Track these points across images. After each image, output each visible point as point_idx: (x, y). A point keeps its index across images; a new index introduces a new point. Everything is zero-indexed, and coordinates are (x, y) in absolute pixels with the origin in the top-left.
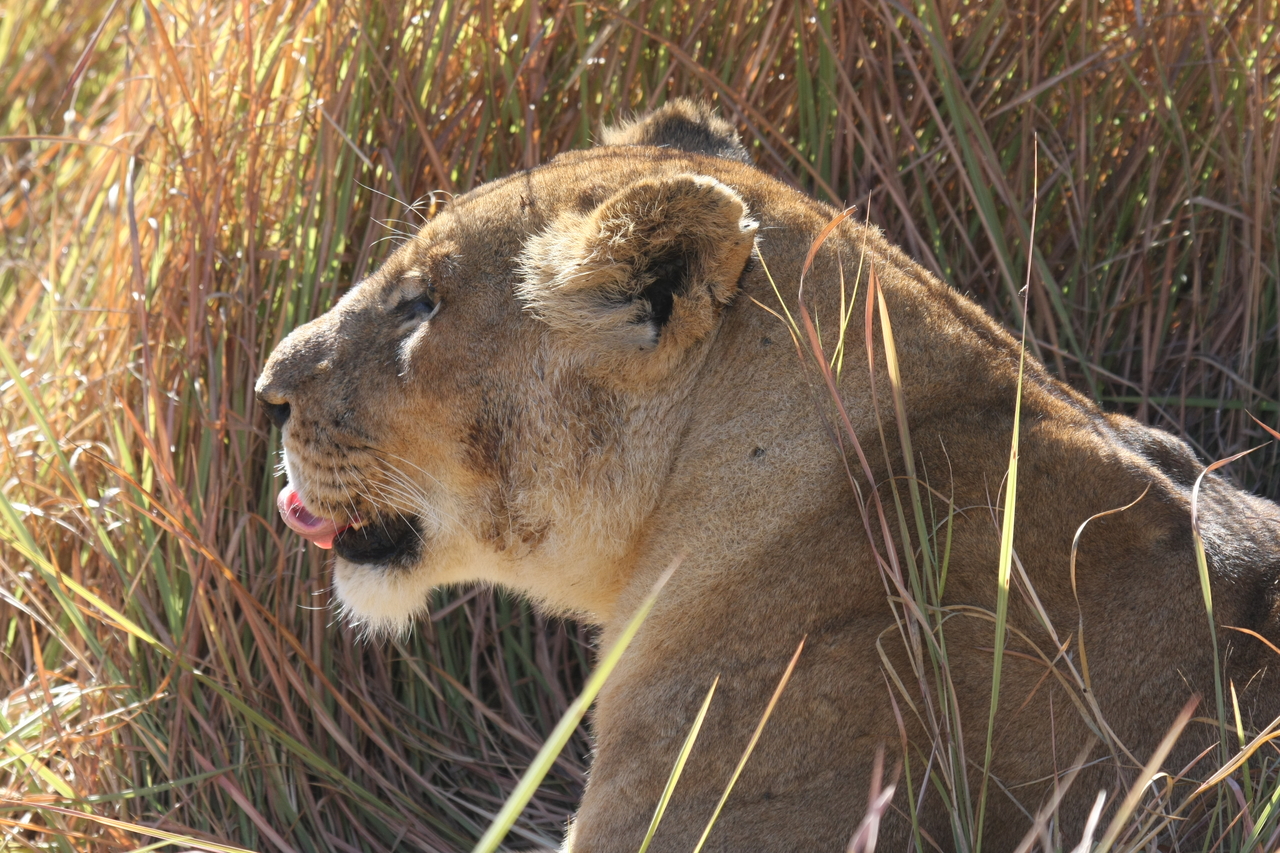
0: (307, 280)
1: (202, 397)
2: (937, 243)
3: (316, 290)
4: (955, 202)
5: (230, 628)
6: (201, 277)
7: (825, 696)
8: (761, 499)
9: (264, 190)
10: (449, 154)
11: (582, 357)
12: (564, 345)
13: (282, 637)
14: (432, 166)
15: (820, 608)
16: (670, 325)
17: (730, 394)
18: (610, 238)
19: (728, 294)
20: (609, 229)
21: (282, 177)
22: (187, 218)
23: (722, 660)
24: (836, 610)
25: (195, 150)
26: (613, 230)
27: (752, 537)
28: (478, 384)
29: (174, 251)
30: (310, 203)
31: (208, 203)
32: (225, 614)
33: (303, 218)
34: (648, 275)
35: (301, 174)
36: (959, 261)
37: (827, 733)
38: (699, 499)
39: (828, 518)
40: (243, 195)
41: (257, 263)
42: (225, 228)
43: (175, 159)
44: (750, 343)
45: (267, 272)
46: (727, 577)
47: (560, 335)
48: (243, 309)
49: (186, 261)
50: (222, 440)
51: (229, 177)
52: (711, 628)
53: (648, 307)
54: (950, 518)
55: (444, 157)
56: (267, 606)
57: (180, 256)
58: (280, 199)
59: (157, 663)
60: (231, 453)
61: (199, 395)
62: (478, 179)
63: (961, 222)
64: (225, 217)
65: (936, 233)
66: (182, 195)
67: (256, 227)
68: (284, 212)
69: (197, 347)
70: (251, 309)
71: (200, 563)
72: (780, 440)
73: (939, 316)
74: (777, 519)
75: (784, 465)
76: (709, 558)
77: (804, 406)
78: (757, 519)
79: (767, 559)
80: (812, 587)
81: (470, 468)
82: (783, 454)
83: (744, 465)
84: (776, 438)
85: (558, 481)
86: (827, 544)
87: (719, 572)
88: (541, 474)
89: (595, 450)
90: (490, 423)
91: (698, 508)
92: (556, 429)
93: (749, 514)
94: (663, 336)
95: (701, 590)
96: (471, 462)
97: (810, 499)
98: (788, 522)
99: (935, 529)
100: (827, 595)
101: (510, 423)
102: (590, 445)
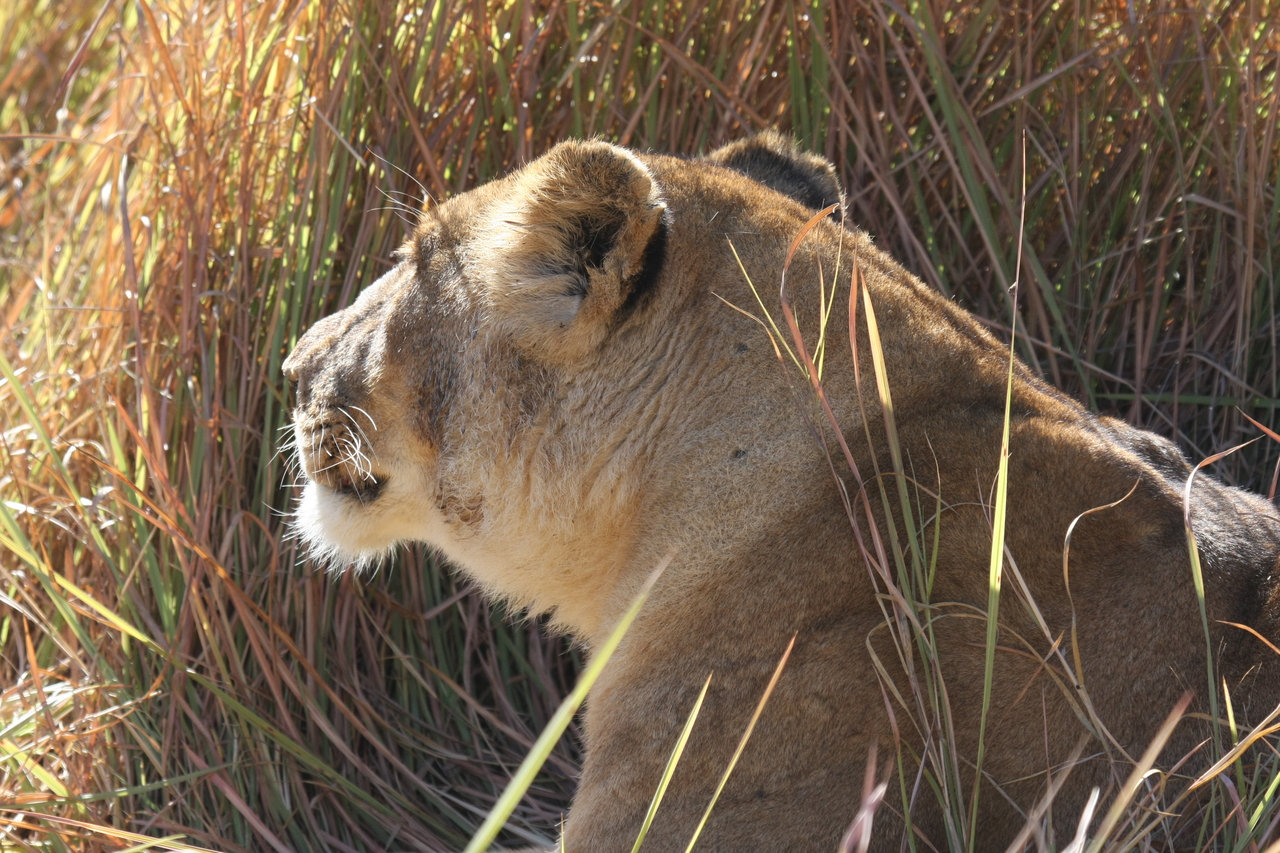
0: (300, 278)
1: (195, 395)
2: (930, 241)
3: (309, 288)
4: (947, 199)
5: (223, 627)
6: (194, 276)
7: (816, 694)
8: (744, 497)
9: (257, 188)
10: (442, 152)
12: (498, 308)
13: (275, 635)
14: (425, 163)
15: (809, 606)
17: (707, 400)
21: (275, 175)
22: (180, 217)
23: (712, 660)
24: (826, 608)
25: (188, 148)
27: (737, 535)
28: (428, 345)
29: (166, 250)
30: (303, 201)
31: (201, 201)
32: (218, 612)
33: (296, 216)
35: (294, 172)
36: (952, 259)
37: (819, 732)
38: (681, 500)
39: (814, 515)
40: (236, 193)
41: (250, 261)
42: (218, 226)
43: (167, 157)
44: (722, 349)
45: (260, 270)
46: (714, 575)
48: (236, 307)
49: (179, 260)
50: (215, 438)
51: (222, 175)
52: (700, 628)
54: (938, 515)
55: (437, 155)
56: (260, 604)
57: (173, 254)
58: (273, 197)
59: (150, 662)
60: (224, 451)
61: (192, 393)
62: (471, 177)
63: (954, 219)
64: (218, 216)
65: (929, 230)
66: (174, 193)
67: (249, 225)
68: (277, 210)
69: (190, 345)
70: (245, 307)
71: (193, 562)
72: (761, 441)
73: (923, 317)
74: (761, 517)
75: (766, 464)
76: (694, 558)
77: (784, 408)
78: (741, 518)
79: (754, 558)
80: (800, 585)
81: (420, 437)
82: (764, 455)
83: (726, 466)
84: (757, 439)
85: (484, 446)
86: (814, 542)
87: (706, 571)
88: (469, 438)
89: (525, 419)
90: (435, 386)
91: (681, 509)
92: (484, 392)
93: (733, 513)
94: (580, 309)
95: (688, 590)
96: (420, 431)
97: (793, 497)
98: (773, 521)
99: (923, 527)
100: (815, 592)
101: (450, 386)
102: (521, 414)
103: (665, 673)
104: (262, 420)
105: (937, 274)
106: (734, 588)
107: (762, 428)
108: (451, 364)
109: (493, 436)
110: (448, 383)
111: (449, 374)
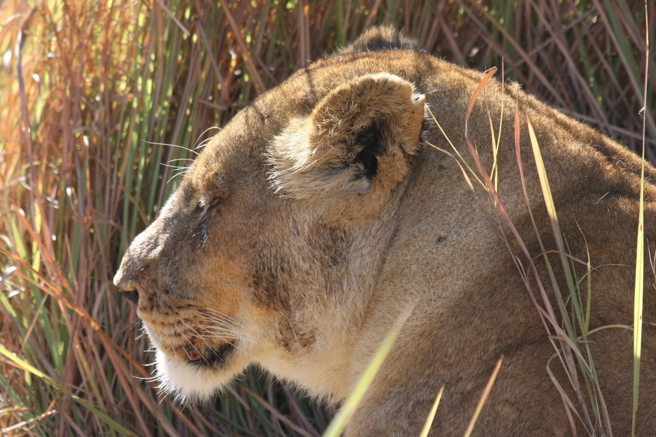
0: (146, 115)
1: (73, 200)
2: (592, 79)
3: (153, 123)
4: (603, 49)
5: (97, 364)
6: (71, 116)
7: (507, 401)
8: (447, 269)
9: (114, 53)
10: (244, 24)
11: (321, 211)
12: (307, 207)
13: (134, 368)
14: (232, 32)
15: (498, 340)
16: (377, 176)
17: (420, 207)
18: (327, 132)
19: (414, 148)
21: (127, 44)
22: (60, 73)
23: (432, 382)
24: (510, 341)
25: (65, 25)
26: (329, 126)
27: (444, 295)
29: (51, 97)
30: (148, 60)
31: (75, 64)
32: (93, 354)
33: (143, 72)
35: (140, 41)
36: (607, 91)
38: (403, 276)
39: (498, 278)
40: (100, 57)
41: (111, 104)
42: (87, 80)
43: (51, 32)
44: (430, 171)
45: (118, 111)
46: (430, 324)
47: (303, 202)
48: (101, 139)
49: (60, 104)
50: (88, 230)
51: (89, 44)
52: (423, 361)
53: (361, 167)
54: (589, 274)
55: (241, 27)
56: (123, 346)
57: (56, 101)
58: (126, 59)
59: (46, 390)
60: (95, 239)
61: (70, 199)
62: (265, 41)
63: (608, 63)
64: (87, 73)
65: (591, 71)
66: (56, 58)
67: (110, 80)
68: (129, 68)
69: (69, 165)
70: (107, 138)
71: (74, 319)
72: (456, 229)
73: (564, 138)
74: (461, 282)
75: (461, 245)
76: (415, 314)
77: (471, 205)
78: (446, 283)
79: (457, 310)
80: (491, 326)
81: (258, 305)
82: (459, 238)
83: (433, 249)
84: (453, 228)
85: (316, 298)
86: (499, 296)
87: (424, 322)
88: (308, 297)
89: (332, 269)
90: (267, 272)
91: (404, 281)
92: (312, 264)
93: (440, 281)
94: (374, 183)
95: (412, 336)
96: (258, 301)
97: (482, 266)
98: (469, 284)
99: (578, 283)
100: (502, 331)
101: (282, 269)
102: (330, 266)
103: (399, 393)
104: (121, 217)
105: (597, 102)
106: (445, 331)
107: (457, 220)
108: (278, 255)
109: (319, 289)
110: (280, 268)
111: (279, 262)
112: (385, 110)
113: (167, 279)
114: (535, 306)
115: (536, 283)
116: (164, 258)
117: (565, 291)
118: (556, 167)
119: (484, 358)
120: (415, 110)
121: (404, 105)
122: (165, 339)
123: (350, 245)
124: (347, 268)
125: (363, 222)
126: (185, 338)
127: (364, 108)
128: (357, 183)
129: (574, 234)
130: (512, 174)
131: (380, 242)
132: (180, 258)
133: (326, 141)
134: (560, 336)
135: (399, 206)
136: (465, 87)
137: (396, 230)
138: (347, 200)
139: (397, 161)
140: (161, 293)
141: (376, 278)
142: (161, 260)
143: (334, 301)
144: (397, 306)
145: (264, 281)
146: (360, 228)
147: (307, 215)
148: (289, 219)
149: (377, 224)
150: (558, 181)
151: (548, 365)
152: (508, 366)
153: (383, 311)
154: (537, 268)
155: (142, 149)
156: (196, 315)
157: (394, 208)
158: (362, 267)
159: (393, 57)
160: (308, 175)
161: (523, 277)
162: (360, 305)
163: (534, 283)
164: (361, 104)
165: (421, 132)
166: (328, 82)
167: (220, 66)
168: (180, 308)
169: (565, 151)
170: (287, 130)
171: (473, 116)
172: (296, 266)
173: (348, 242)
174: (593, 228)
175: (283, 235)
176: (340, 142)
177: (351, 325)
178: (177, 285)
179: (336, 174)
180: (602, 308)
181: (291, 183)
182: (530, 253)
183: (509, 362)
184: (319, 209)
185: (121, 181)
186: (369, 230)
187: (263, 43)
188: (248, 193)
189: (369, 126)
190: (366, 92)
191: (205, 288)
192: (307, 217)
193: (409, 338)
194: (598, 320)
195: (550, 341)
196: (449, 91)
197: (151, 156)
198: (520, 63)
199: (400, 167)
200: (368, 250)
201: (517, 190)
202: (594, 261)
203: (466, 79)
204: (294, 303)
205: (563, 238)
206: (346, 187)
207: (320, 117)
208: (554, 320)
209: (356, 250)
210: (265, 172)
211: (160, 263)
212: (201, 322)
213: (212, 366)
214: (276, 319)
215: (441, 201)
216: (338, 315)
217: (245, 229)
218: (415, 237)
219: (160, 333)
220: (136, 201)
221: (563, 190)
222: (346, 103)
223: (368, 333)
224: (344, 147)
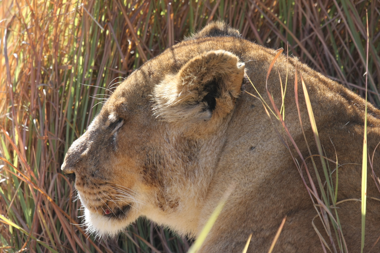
0: (79, 77)
1: (37, 127)
2: (337, 56)
3: (83, 81)
4: (344, 39)
5: (51, 221)
6: (36, 78)
8: (255, 166)
9: (61, 41)
10: (136, 24)
11: (182, 129)
12: (175, 127)
14: (129, 29)
15: (284, 207)
16: (216, 110)
17: (240, 129)
18: (187, 84)
19: (238, 94)
20: (186, 80)
21: (68, 36)
22: (29, 53)
23: (246, 231)
24: (291, 208)
25: (32, 25)
26: (188, 80)
27: (253, 181)
28: (144, 149)
29: (24, 67)
30: (80, 45)
31: (38, 47)
32: (49, 215)
33: (77, 52)
34: (204, 92)
35: (76, 34)
36: (346, 63)
38: (230, 169)
39: (285, 171)
40: (52, 43)
41: (59, 71)
42: (45, 57)
43: (24, 29)
44: (246, 107)
45: (63, 74)
46: (245, 197)
47: (172, 124)
48: (53, 91)
49: (29, 71)
50: (46, 144)
51: (46, 36)
52: (240, 218)
53: (206, 104)
54: (337, 169)
55: (134, 26)
56: (66, 211)
57: (27, 69)
58: (68, 45)
59: (21, 236)
60: (50, 149)
61: (35, 126)
62: (148, 34)
63: (347, 46)
64: (45, 53)
65: (337, 51)
66: (27, 44)
67: (58, 56)
68: (69, 50)
69: (35, 106)
70: (57, 90)
71: (38, 195)
72: (261, 142)
73: (324, 90)
74: (263, 173)
75: (264, 152)
76: (236, 191)
77: (270, 128)
78: (255, 174)
79: (261, 189)
80: (280, 199)
81: (146, 184)
82: (263, 148)
83: (247, 154)
84: (259, 141)
85: (179, 180)
86: (285, 181)
87: (241, 196)
88: (174, 179)
89: (189, 163)
90: (151, 164)
91: (230, 172)
92: (177, 160)
93: (251, 172)
94: (213, 114)
95: (234, 204)
96: (146, 182)
97: (276, 164)
98: (268, 174)
99: (331, 174)
100: (287, 202)
101: (160, 163)
102: (188, 162)
103: (227, 237)
104: (65, 136)
105: (340, 69)
106: (254, 202)
107: (261, 137)
108: (158, 155)
109: (181, 175)
110: (158, 162)
111: (158, 159)
112: (222, 72)
113: (93, 168)
114: (306, 188)
115: (307, 174)
116: (91, 155)
117: (323, 179)
118: (319, 106)
119: (276, 218)
120: (239, 72)
121: (233, 69)
122: (91, 203)
123: (199, 150)
124: (197, 163)
125: (206, 137)
126: (103, 201)
127: (210, 70)
128: (204, 113)
129: (329, 146)
130: (293, 110)
131: (216, 149)
132: (100, 155)
133: (186, 89)
134: (320, 204)
135: (228, 128)
136: (267, 59)
137: (226, 142)
138: (198, 124)
139: (227, 101)
140: (89, 176)
141: (214, 169)
142: (89, 156)
143: (190, 182)
144: (226, 186)
145: (150, 170)
146: (205, 140)
147: (174, 132)
148: (164, 133)
149: (215, 138)
150: (320, 115)
151: (313, 222)
152: (290, 222)
153: (218, 189)
154: (307, 165)
155: (77, 97)
156: (110, 188)
157: (225, 129)
158: (206, 163)
159: (226, 40)
160: (175, 108)
161: (299, 170)
162: (205, 185)
163: (305, 174)
164: (208, 67)
165: (242, 85)
166: (188, 54)
167: (122, 48)
168: (101, 184)
169: (324, 97)
170: (164, 81)
171: (272, 76)
172: (167, 161)
173: (198, 148)
174: (340, 143)
175: (160, 143)
176: (194, 89)
177: (200, 196)
178: (98, 171)
179: (192, 108)
180: (345, 189)
181: (165, 113)
182: (303, 157)
183: (291, 220)
184: (181, 128)
185: (65, 115)
186: (210, 141)
187: (147, 35)
188: (141, 118)
189: (212, 81)
190: (211, 61)
191: (115, 173)
192: (174, 133)
193: (233, 205)
194: (342, 196)
195: (314, 208)
196: (258, 61)
197: (82, 101)
198: (296, 46)
199: (229, 105)
200: (210, 153)
201: (296, 120)
202: (341, 162)
203: (268, 55)
204: (166, 183)
205: (322, 148)
206: (197, 116)
207: (184, 75)
208: (316, 195)
209: (202, 153)
210: (150, 106)
211: (88, 158)
212: (113, 193)
213: (118, 217)
214: (155, 192)
215: (252, 125)
216: (192, 190)
217: (139, 139)
218: (237, 147)
219: (88, 199)
220: (73, 127)
221: (323, 120)
222: (199, 67)
223: (209, 202)
224: (197, 92)
